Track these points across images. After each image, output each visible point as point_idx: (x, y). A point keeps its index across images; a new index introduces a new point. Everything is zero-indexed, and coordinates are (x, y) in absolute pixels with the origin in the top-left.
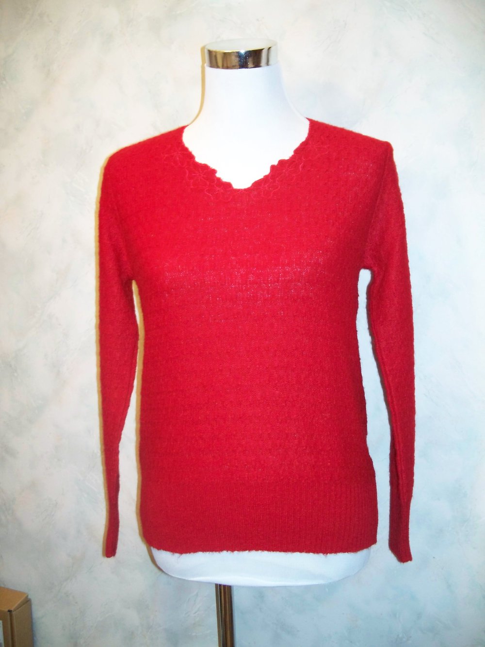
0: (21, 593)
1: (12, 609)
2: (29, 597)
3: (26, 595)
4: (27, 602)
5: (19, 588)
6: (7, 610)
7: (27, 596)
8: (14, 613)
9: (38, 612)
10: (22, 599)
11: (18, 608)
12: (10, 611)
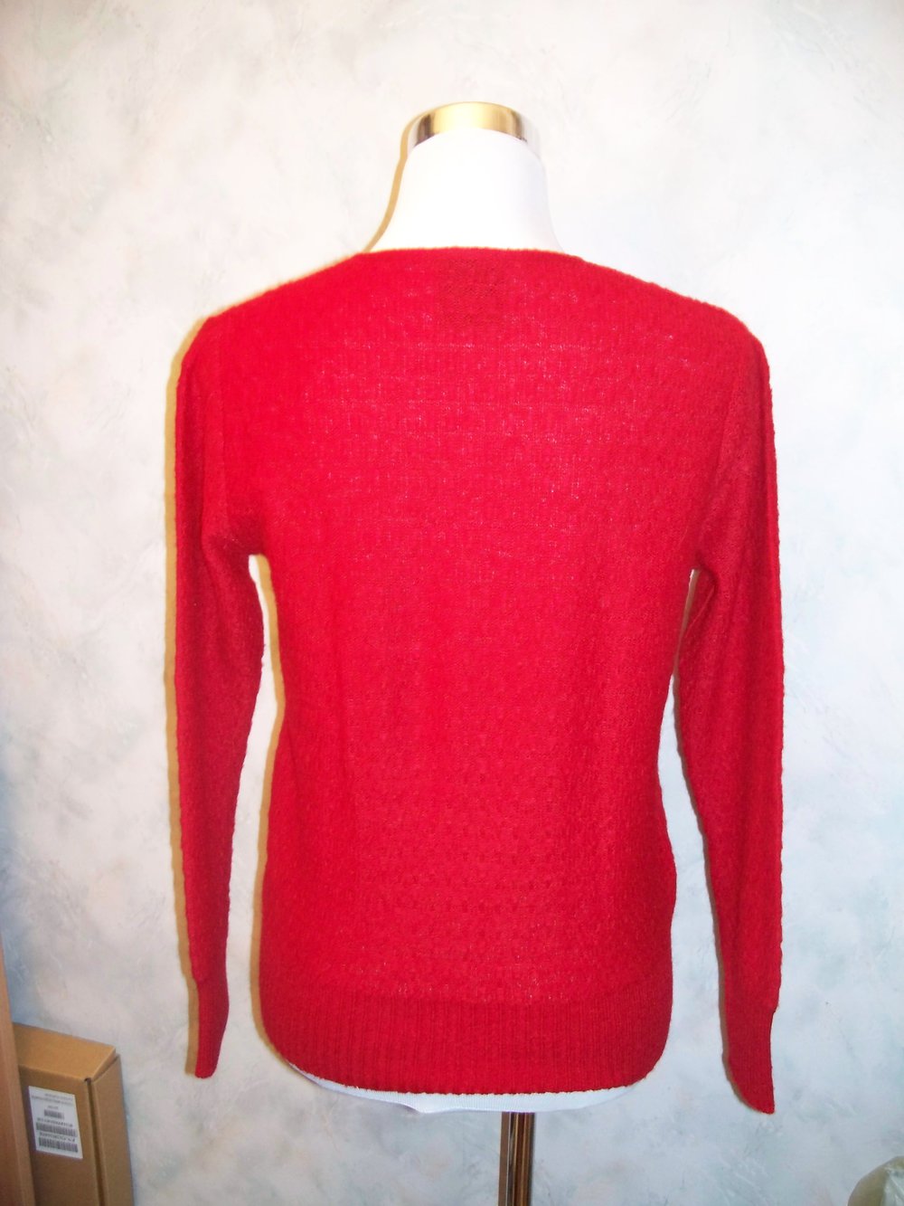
0: (103, 1047)
1: (92, 1076)
2: (117, 1052)
3: (111, 1052)
4: (114, 1061)
5: (99, 1039)
6: (82, 1078)
7: (114, 1052)
8: (94, 1084)
9: (132, 1076)
10: (106, 1058)
11: (100, 1074)
12: (87, 1080)
